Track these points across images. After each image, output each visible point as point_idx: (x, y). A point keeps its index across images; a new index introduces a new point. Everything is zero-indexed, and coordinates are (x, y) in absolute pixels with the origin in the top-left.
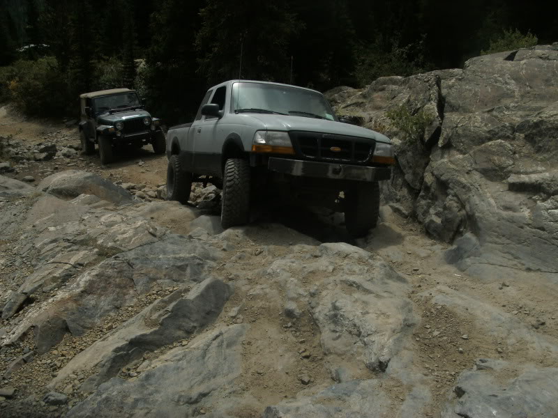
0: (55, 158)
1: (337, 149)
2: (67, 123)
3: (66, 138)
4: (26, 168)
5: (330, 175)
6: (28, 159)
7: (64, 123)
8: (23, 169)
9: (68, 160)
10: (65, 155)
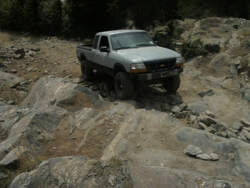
0: (25, 57)
1: (163, 65)
2: (24, 34)
3: (26, 43)
4: (10, 64)
5: (162, 76)
6: (10, 58)
7: (22, 34)
8: (9, 64)
9: (33, 58)
10: (30, 55)
